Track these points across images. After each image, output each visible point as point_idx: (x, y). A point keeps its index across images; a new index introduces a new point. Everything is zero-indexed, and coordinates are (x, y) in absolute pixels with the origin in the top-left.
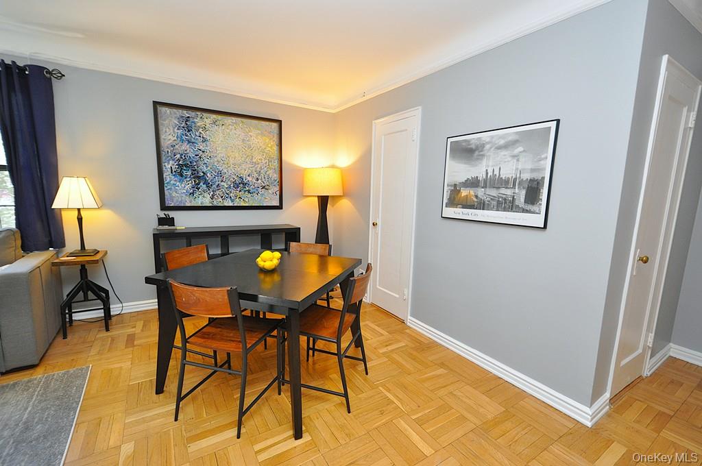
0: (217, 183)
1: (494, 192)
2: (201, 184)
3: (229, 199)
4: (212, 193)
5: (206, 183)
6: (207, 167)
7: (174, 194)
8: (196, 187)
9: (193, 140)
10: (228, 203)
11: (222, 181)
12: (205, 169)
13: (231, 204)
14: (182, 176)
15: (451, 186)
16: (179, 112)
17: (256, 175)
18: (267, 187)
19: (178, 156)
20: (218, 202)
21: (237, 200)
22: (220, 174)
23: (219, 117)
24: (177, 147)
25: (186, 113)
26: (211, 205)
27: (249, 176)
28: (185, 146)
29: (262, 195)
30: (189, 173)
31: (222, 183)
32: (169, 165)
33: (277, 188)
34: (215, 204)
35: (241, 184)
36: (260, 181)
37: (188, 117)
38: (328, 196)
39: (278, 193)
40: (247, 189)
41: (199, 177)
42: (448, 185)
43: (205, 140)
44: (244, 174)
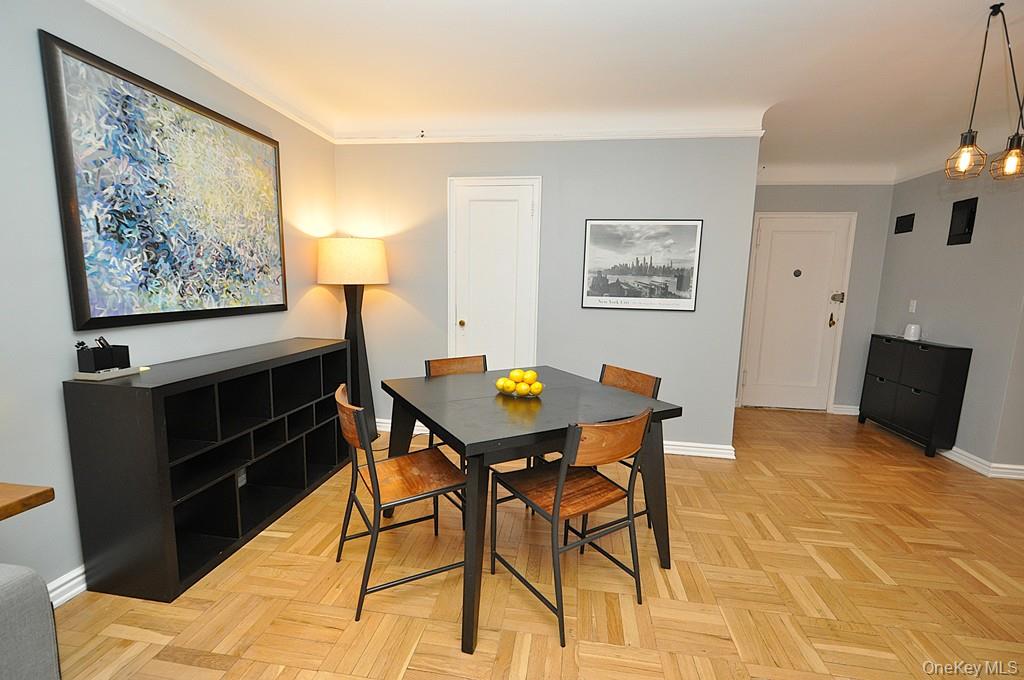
0: (189, 260)
1: (646, 280)
2: (161, 261)
3: (210, 295)
4: (181, 282)
5: (169, 258)
6: (169, 221)
7: (106, 287)
8: (151, 269)
9: (141, 158)
10: (210, 304)
11: (198, 256)
12: (166, 228)
13: (214, 306)
14: (121, 240)
15: (594, 273)
16: (108, 80)
17: (249, 245)
18: (265, 269)
19: (111, 190)
20: (194, 303)
21: (224, 295)
22: (193, 239)
23: (187, 113)
24: (106, 166)
25: (124, 88)
26: (180, 309)
27: (239, 246)
28: (124, 169)
29: (260, 284)
30: (136, 234)
31: (199, 261)
32: (91, 213)
33: (279, 272)
34: (189, 307)
35: (227, 262)
36: (255, 257)
37: (128, 97)
38: (363, 285)
39: (280, 279)
40: (238, 273)
41: (156, 246)
42: (590, 272)
43: (162, 161)
44: (232, 241)
